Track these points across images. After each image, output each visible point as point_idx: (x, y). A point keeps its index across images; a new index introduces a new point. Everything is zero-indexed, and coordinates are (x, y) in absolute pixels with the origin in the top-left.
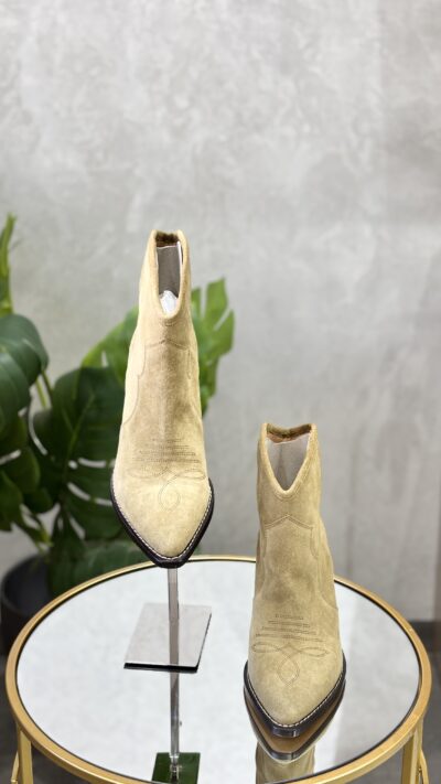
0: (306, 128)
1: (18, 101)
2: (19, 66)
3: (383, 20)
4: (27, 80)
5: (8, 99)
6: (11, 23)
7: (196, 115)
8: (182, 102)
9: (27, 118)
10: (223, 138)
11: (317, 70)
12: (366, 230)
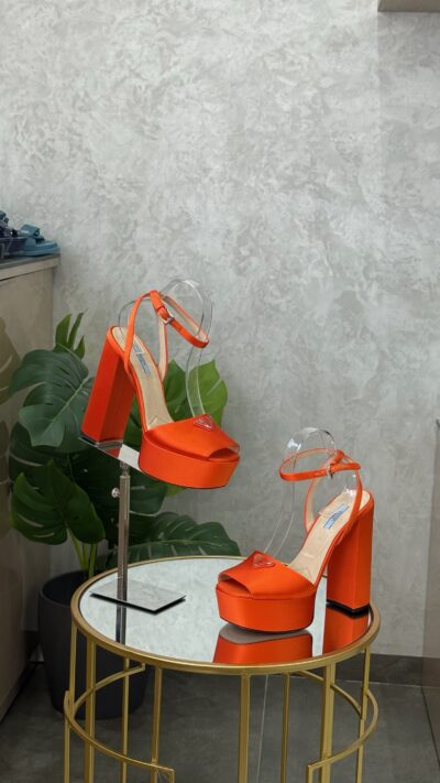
0: (331, 273)
1: (134, 247)
2: (136, 224)
3: (386, 202)
4: (141, 233)
5: (127, 246)
6: (133, 195)
7: (254, 261)
8: (244, 252)
9: (139, 259)
10: (272, 277)
11: (339, 234)
12: (373, 346)
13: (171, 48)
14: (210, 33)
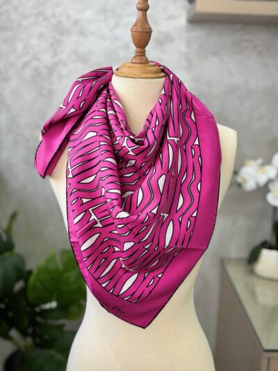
13: (58, 42)
14: (82, 33)
